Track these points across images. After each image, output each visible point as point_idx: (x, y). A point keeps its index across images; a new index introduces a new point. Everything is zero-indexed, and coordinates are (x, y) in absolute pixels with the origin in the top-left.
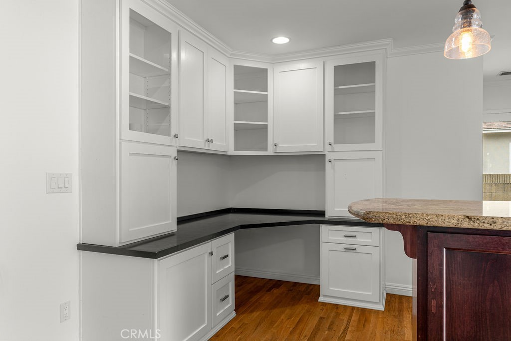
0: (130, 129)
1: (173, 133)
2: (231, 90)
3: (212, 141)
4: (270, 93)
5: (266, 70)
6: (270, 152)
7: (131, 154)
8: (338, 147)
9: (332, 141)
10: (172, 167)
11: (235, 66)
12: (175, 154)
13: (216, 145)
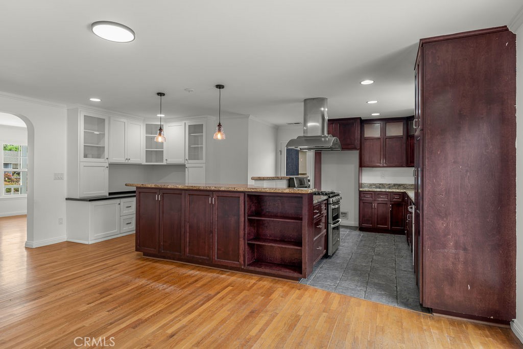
0: (85, 157)
1: (106, 157)
2: (144, 135)
3: (129, 159)
5: (164, 125)
6: (164, 163)
7: (84, 166)
8: (190, 161)
9: (187, 159)
10: (107, 171)
11: (146, 124)
12: (108, 165)
13: (133, 161)
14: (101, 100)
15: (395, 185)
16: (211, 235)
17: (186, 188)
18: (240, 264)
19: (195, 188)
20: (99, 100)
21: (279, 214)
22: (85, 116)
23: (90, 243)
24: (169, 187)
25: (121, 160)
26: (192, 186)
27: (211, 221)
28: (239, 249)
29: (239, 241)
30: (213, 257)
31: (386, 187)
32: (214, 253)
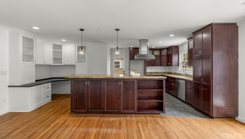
0: (23, 61)
1: (34, 61)
2: (52, 50)
3: (46, 62)
4: (63, 50)
5: (62, 45)
6: (63, 64)
7: (23, 66)
8: (78, 63)
9: (77, 62)
10: (34, 69)
11: (53, 44)
12: (35, 66)
13: (47, 63)
14: (40, 29)
15: (155, 72)
16: (120, 100)
17: (105, 78)
18: (135, 112)
19: (110, 78)
20: (39, 29)
21: (147, 87)
22: (23, 37)
23: (30, 111)
24: (94, 78)
25: (42, 63)
26: (108, 77)
27: (120, 93)
28: (134, 104)
29: (134, 101)
30: (121, 110)
31: (153, 73)
32: (121, 108)
